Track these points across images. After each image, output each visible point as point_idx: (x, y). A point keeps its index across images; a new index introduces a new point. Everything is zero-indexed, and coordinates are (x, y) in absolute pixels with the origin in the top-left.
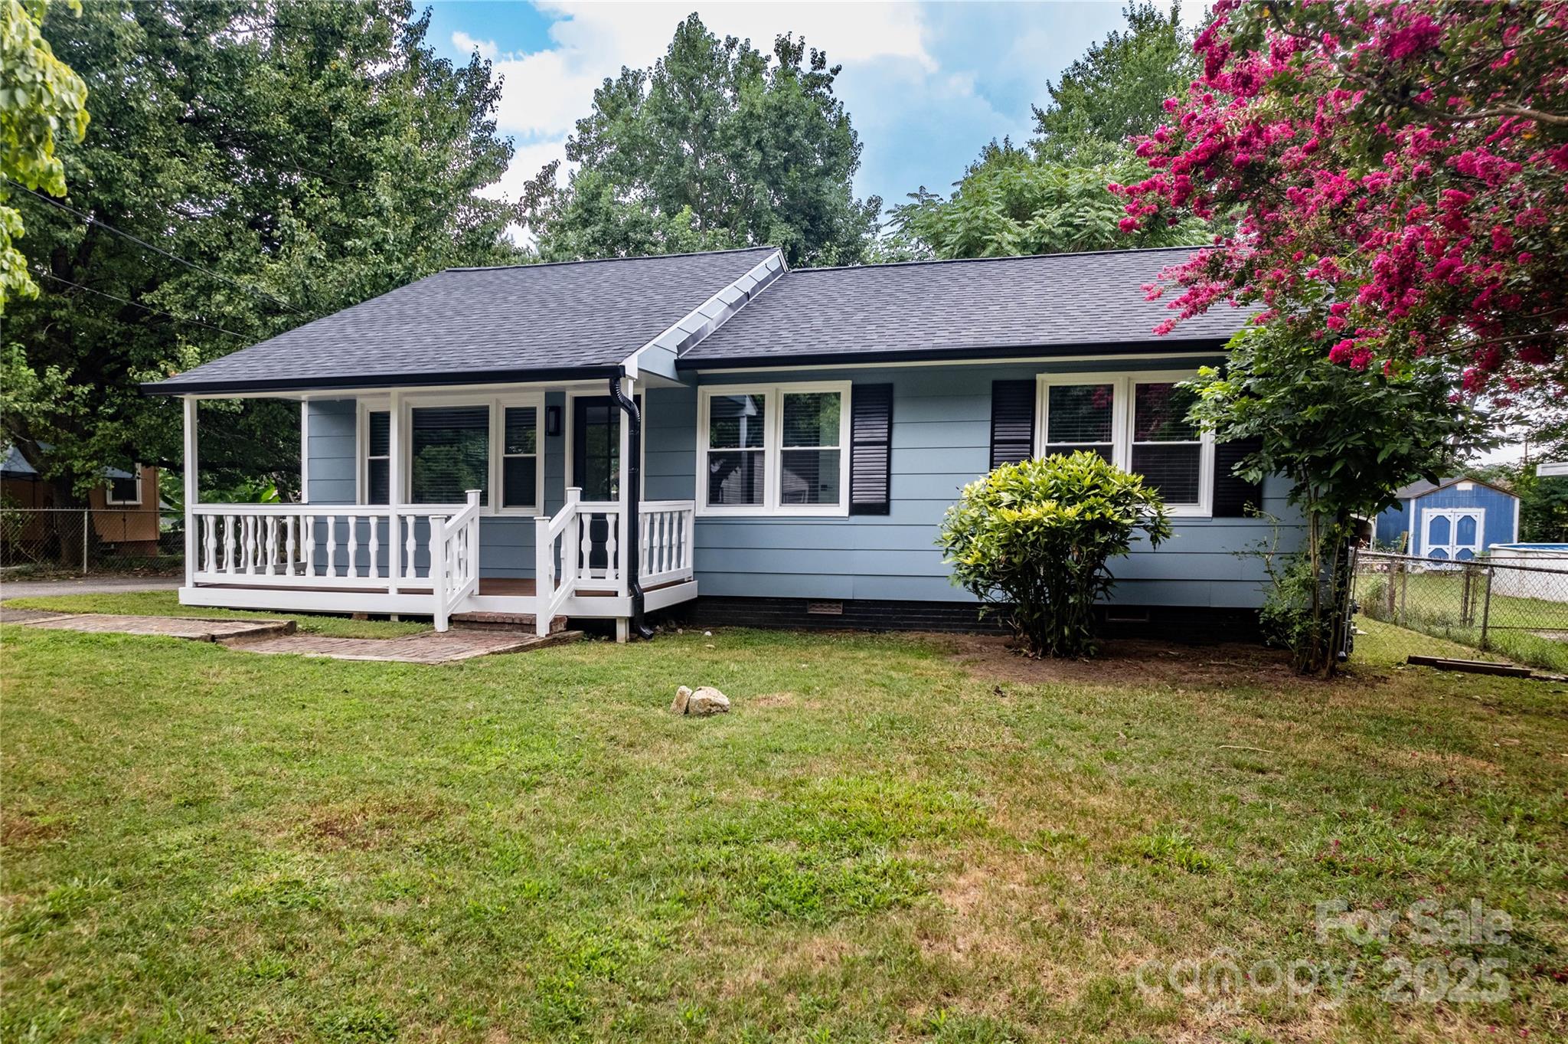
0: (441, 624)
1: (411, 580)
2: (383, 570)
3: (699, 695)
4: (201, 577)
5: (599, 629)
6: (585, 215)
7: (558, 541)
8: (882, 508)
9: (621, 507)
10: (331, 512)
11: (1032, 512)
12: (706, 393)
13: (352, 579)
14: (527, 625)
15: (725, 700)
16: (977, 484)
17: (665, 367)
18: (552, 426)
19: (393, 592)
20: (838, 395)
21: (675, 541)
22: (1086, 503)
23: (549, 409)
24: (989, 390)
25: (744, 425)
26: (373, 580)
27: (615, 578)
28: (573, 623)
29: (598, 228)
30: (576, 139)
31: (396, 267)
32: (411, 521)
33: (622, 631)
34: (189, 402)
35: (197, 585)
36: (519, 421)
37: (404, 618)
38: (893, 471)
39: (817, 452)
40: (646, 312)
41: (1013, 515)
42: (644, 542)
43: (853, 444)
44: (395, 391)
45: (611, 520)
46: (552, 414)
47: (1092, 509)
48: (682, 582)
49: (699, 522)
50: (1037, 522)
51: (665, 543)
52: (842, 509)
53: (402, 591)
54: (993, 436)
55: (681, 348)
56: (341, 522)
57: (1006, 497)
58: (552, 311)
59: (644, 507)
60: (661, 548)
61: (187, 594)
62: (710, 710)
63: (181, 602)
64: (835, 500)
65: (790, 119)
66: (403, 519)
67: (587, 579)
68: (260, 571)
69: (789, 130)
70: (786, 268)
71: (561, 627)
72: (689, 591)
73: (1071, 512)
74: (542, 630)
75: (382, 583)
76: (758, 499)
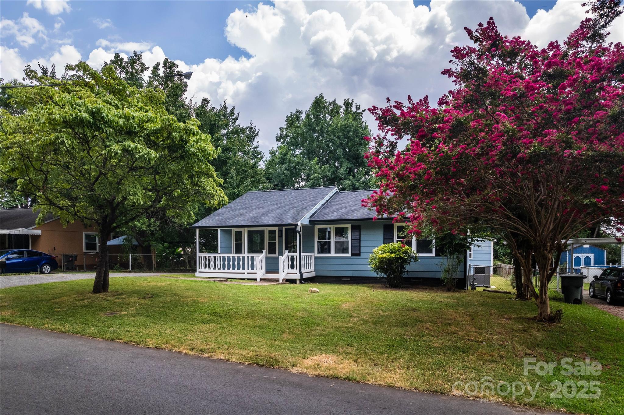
0: (258, 280)
1: (250, 271)
2: (244, 269)
3: (314, 289)
4: (200, 270)
5: (293, 281)
6: (282, 160)
7: (284, 262)
8: (359, 255)
9: (297, 254)
10: (226, 255)
11: (384, 255)
12: (317, 227)
13: (236, 270)
14: (277, 280)
15: (318, 290)
16: (376, 249)
17: (306, 222)
18: (280, 235)
19: (246, 274)
20: (347, 228)
21: (310, 262)
22: (396, 254)
23: (279, 231)
24: (383, 226)
25: (327, 233)
26: (241, 271)
27: (296, 271)
28: (287, 280)
29: (287, 165)
30: (279, 135)
31: (236, 191)
32: (250, 257)
33: (298, 282)
34: (197, 231)
35: (199, 272)
36: (272, 233)
37: (248, 279)
38: (361, 246)
39: (343, 241)
40: (302, 208)
41: (381, 256)
42: (303, 262)
43: (352, 239)
44: (243, 228)
45: (295, 257)
46: (280, 232)
47: (398, 255)
48: (312, 272)
49: (316, 258)
50: (385, 257)
51: (308, 263)
52: (349, 255)
53: (248, 273)
54: (384, 237)
55: (310, 217)
56: (229, 258)
57: (381, 252)
58: (279, 207)
59: (303, 254)
60: (307, 264)
61: (197, 274)
62: (315, 292)
63: (196, 276)
64: (348, 253)
65: (348, 129)
66: (248, 257)
67: (290, 271)
68: (219, 269)
69: (348, 132)
70: (338, 191)
71: (284, 281)
72: (313, 274)
73: (393, 255)
74: (281, 281)
75: (243, 271)
76: (329, 252)
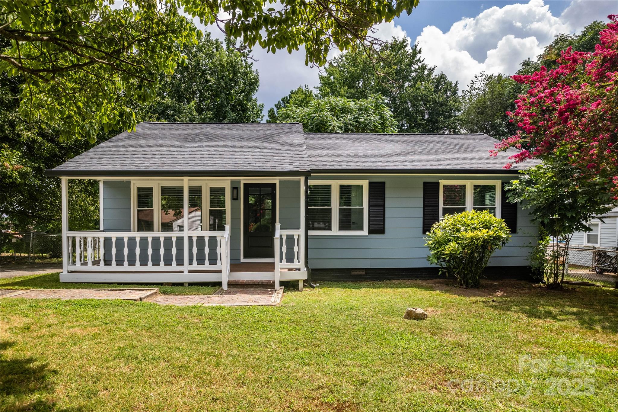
0: (225, 287)
1: (195, 267)
2: (180, 262)
4: (72, 268)
8: (381, 231)
9: (301, 232)
13: (162, 267)
18: (235, 196)
19: (186, 272)
20: (363, 186)
23: (232, 188)
24: (422, 186)
26: (174, 267)
27: (298, 263)
33: (301, 285)
34: (64, 180)
35: (69, 272)
37: (191, 284)
38: (387, 216)
39: (351, 209)
43: (369, 206)
44: (186, 179)
45: (296, 238)
46: (235, 191)
52: (365, 232)
53: (190, 272)
54: (424, 203)
56: (120, 240)
63: (60, 281)
64: (361, 228)
67: (286, 264)
74: (278, 287)
75: (180, 268)
76: (330, 228)
